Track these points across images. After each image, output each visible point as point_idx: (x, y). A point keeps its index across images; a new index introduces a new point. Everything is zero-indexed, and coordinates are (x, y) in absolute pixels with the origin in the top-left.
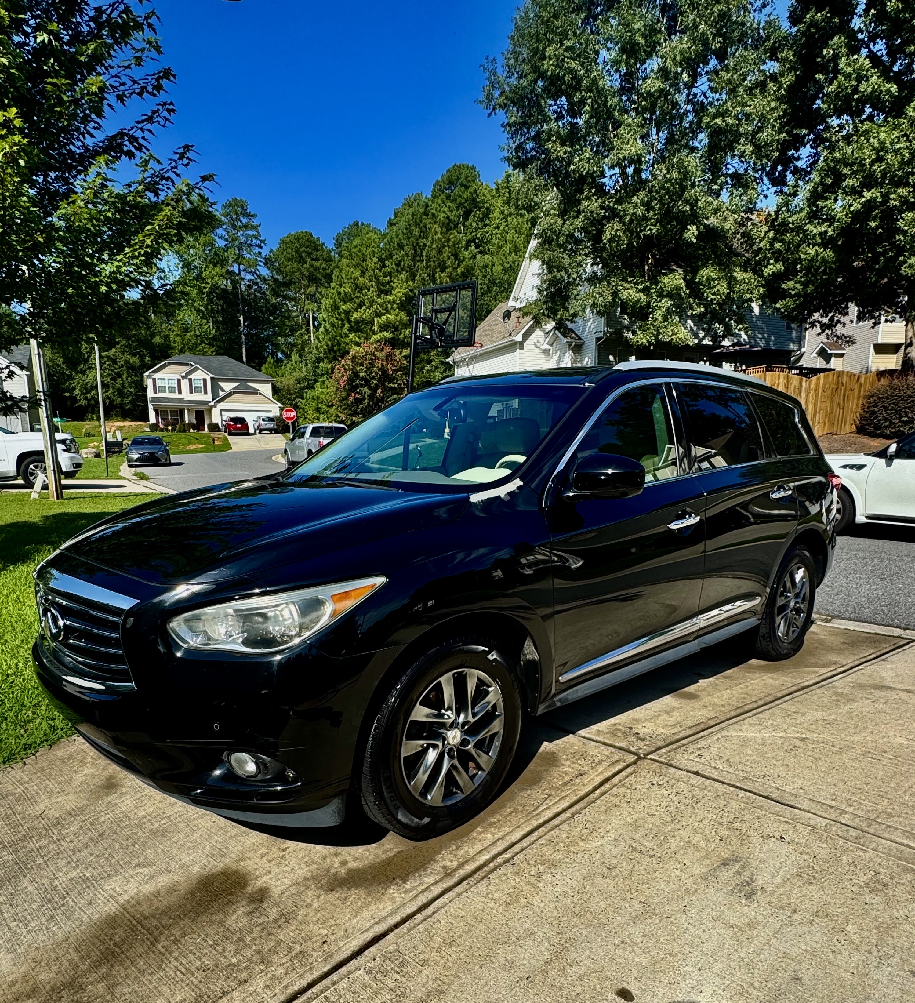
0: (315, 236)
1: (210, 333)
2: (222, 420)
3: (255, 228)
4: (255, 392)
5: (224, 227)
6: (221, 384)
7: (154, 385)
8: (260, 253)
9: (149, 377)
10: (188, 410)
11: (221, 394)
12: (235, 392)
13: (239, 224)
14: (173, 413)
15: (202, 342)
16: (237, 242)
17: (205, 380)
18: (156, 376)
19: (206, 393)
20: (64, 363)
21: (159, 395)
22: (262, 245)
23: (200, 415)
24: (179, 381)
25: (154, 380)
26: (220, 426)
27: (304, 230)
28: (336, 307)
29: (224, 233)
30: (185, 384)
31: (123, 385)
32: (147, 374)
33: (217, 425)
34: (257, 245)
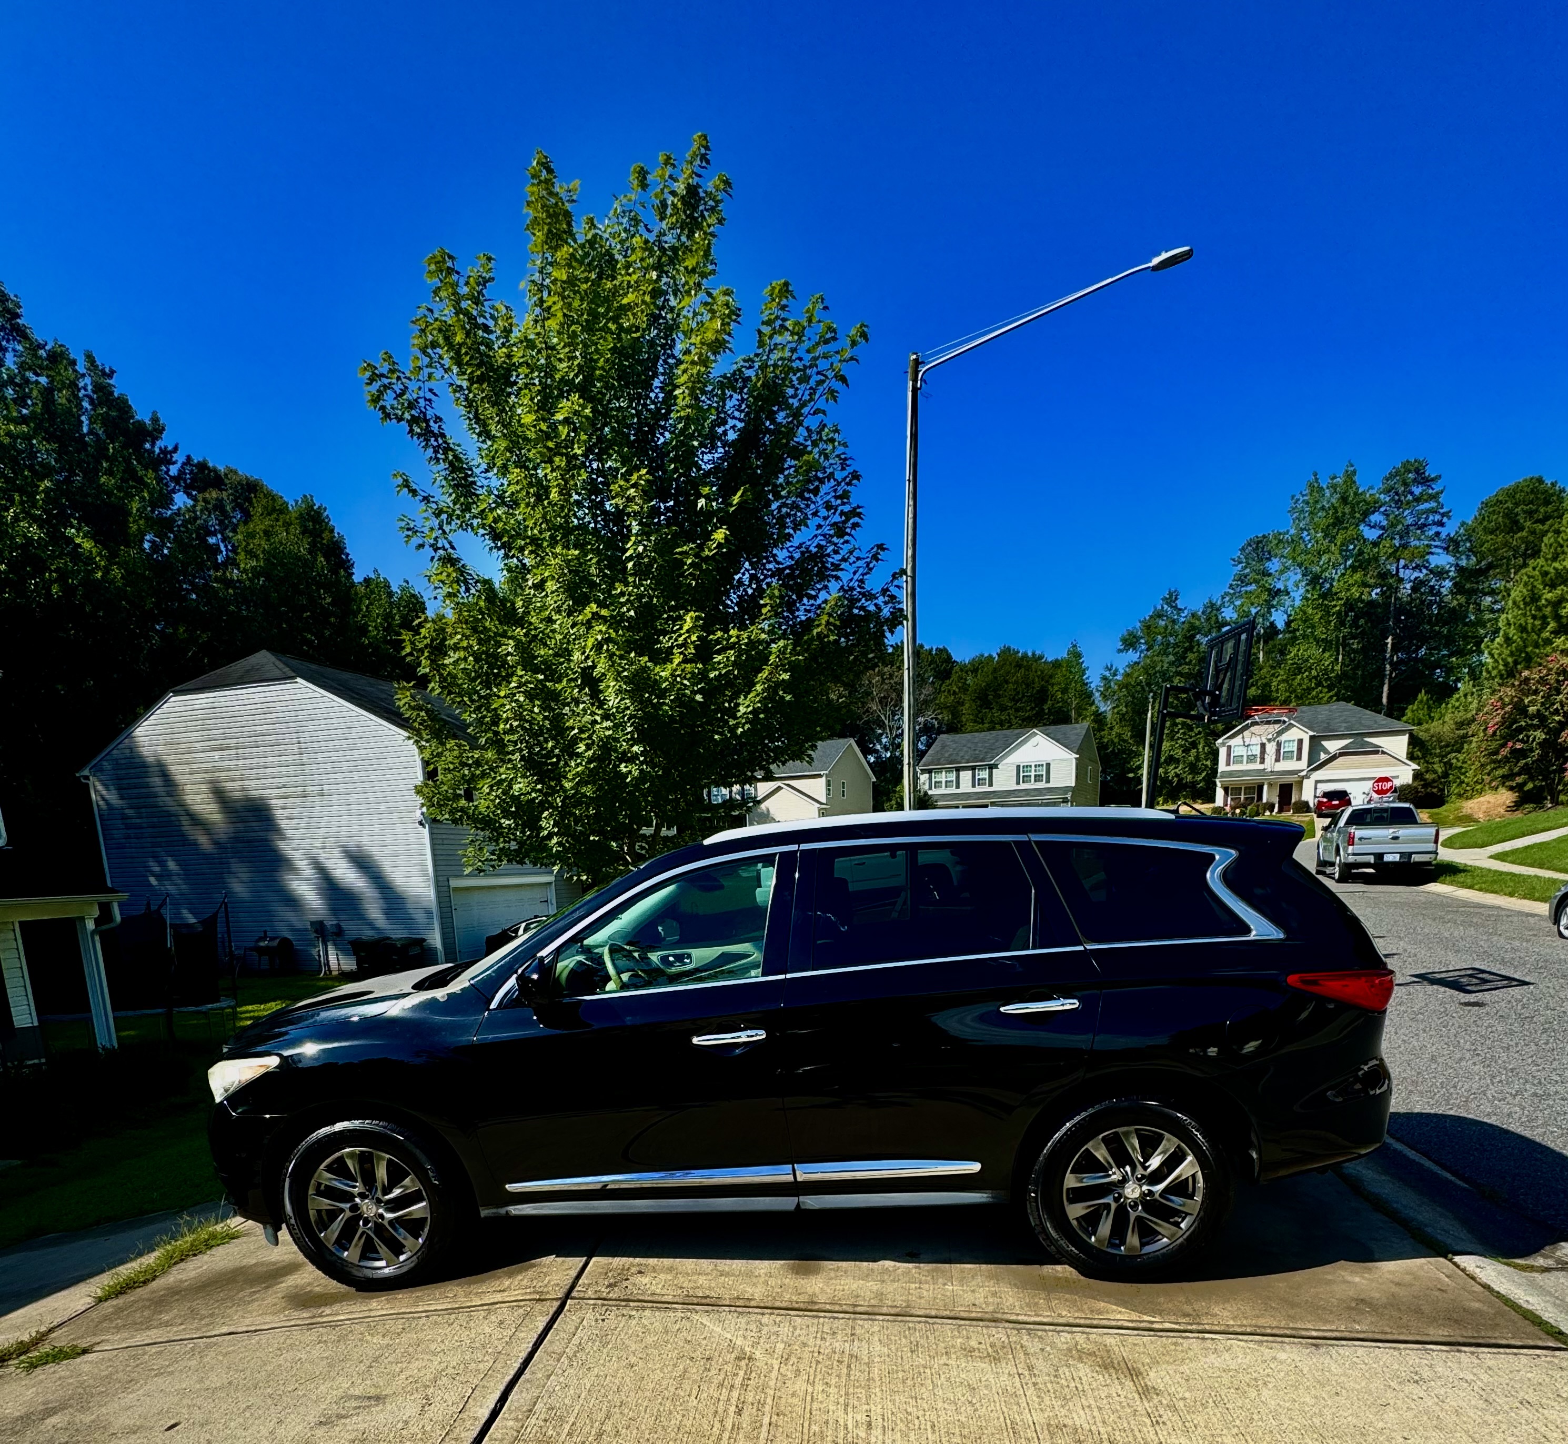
0: (1548, 482)
1: (1333, 670)
2: (1315, 797)
3: (1434, 497)
4: (1376, 751)
5: (1382, 509)
6: (1325, 743)
7: (1229, 755)
8: (1438, 534)
9: (1223, 744)
10: (1270, 785)
11: (1323, 756)
12: (1341, 755)
13: (1410, 497)
14: (1249, 789)
15: (1318, 685)
16: (1400, 527)
17: (1300, 742)
18: (1232, 742)
19: (1299, 758)
20: (1132, 737)
21: (1233, 767)
22: (1445, 520)
23: (1286, 791)
24: (1263, 746)
25: (1229, 748)
26: (1311, 805)
27: (1528, 477)
28: (1534, 598)
29: (1382, 518)
30: (1271, 748)
31: (1197, 758)
32: (1220, 741)
33: (1307, 803)
34: (1434, 523)
